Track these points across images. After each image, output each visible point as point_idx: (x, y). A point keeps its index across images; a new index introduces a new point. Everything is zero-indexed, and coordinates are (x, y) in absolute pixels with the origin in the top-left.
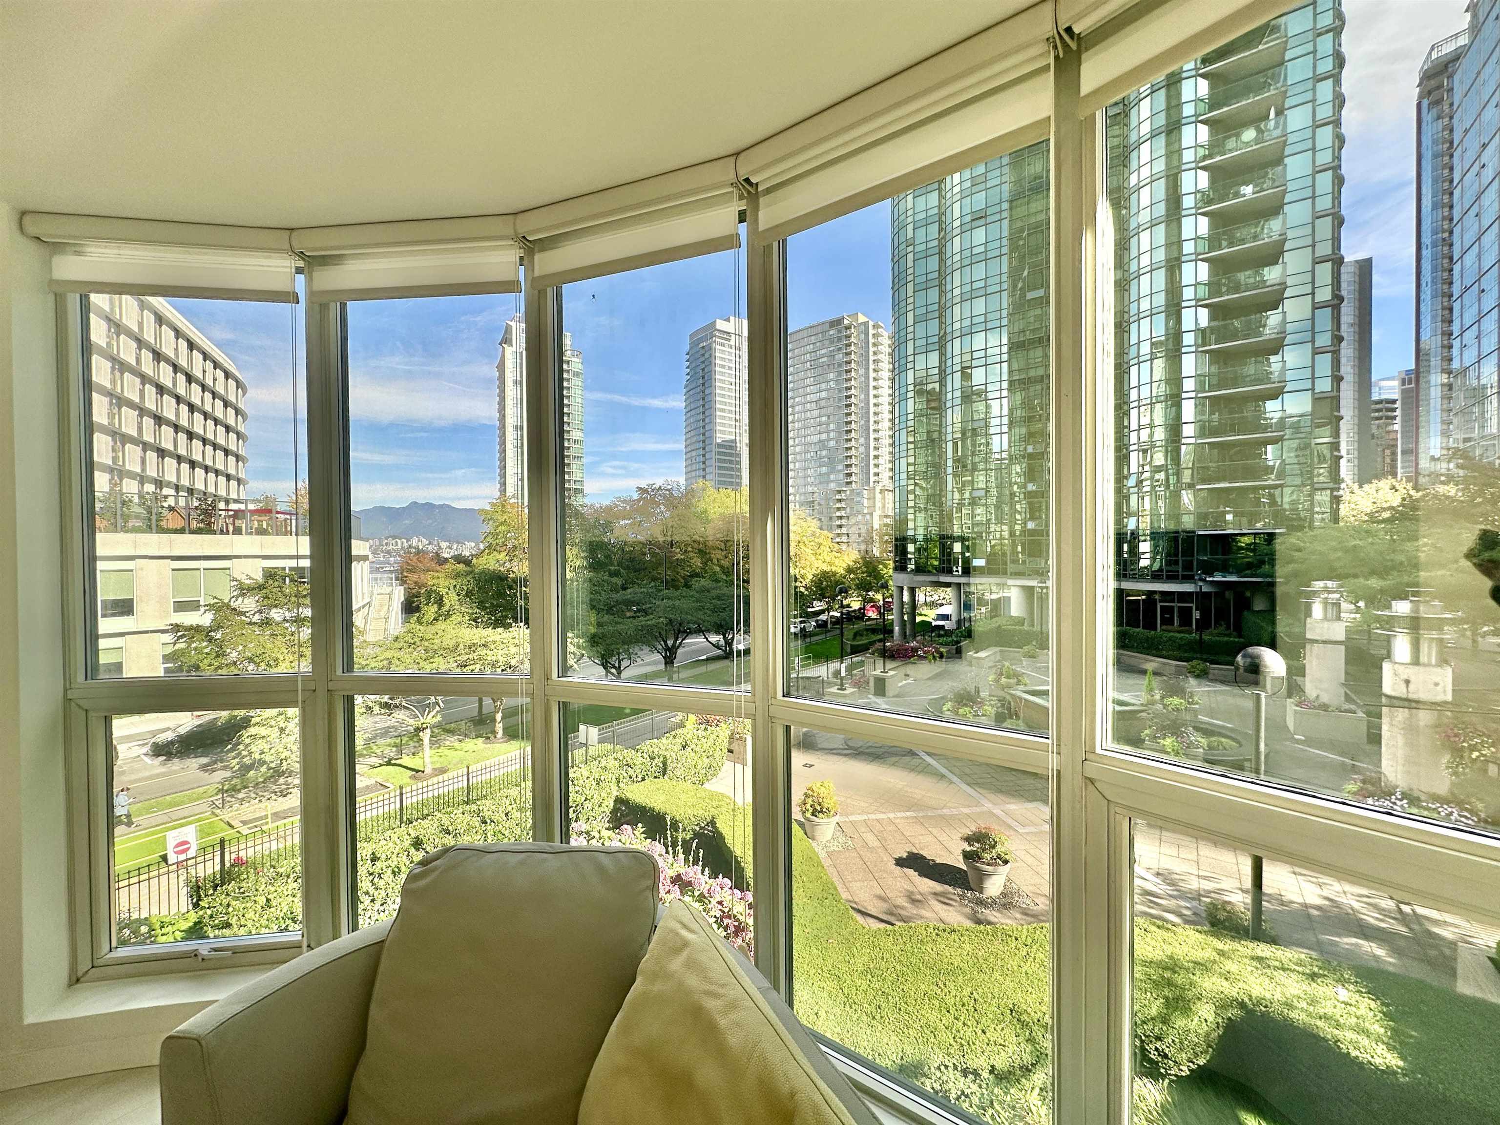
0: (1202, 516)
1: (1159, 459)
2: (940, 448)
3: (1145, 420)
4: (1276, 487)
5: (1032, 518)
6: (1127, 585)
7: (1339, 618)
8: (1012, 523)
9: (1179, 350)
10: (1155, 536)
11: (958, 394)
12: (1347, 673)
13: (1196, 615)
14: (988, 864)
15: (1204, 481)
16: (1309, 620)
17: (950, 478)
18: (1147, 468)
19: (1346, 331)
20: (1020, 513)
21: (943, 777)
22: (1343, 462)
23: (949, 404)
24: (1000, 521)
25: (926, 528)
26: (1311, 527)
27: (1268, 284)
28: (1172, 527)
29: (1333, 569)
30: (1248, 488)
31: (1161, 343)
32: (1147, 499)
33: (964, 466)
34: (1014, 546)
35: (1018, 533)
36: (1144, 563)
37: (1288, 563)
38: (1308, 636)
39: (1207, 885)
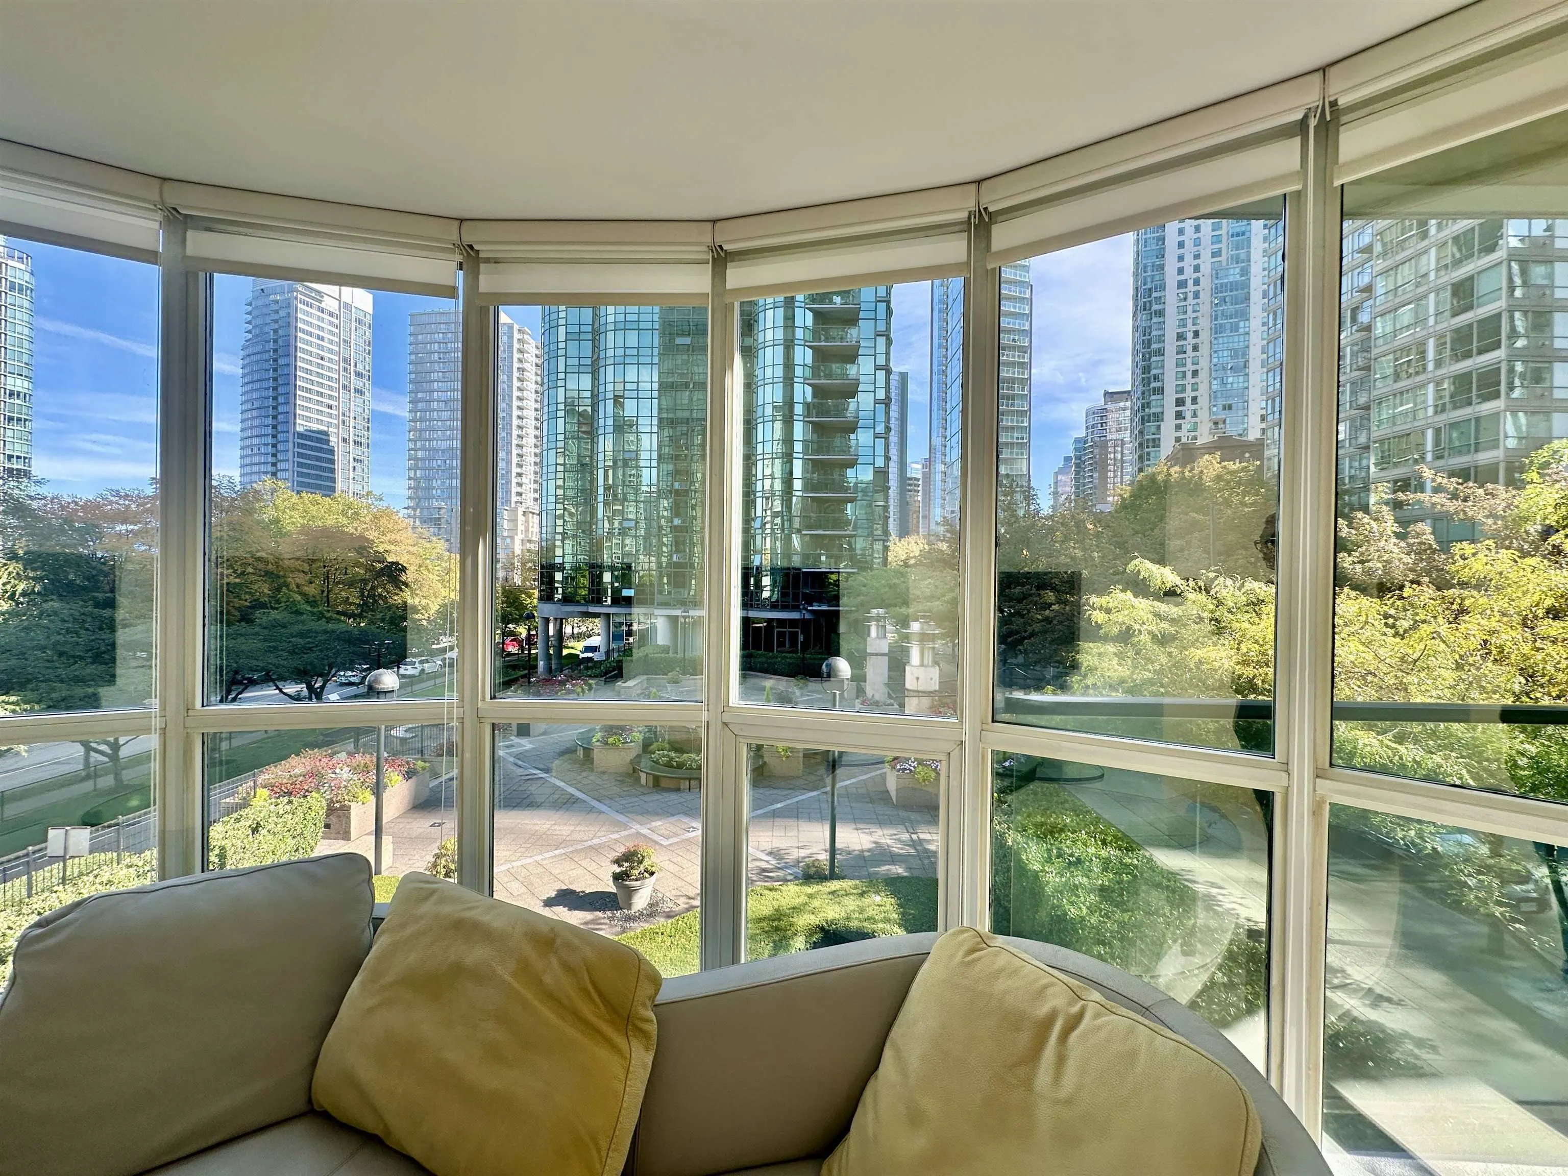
0: (805, 557)
1: (778, 506)
2: (592, 473)
3: (768, 472)
4: (851, 536)
5: (677, 551)
6: (752, 614)
7: (885, 637)
8: (659, 555)
9: (792, 417)
10: (773, 571)
11: (610, 422)
12: (889, 676)
13: (801, 638)
14: (636, 880)
15: (809, 528)
16: (868, 639)
17: (600, 507)
18: (769, 513)
19: (894, 424)
20: (666, 546)
21: (591, 810)
22: (891, 520)
23: (601, 431)
24: (648, 553)
25: (575, 555)
26: (872, 569)
27: (850, 377)
28: (786, 565)
29: (883, 601)
30: (835, 536)
31: (780, 407)
32: (768, 539)
33: (615, 495)
34: (661, 577)
35: (664, 565)
36: (766, 594)
37: (858, 596)
38: (868, 651)
39: (803, 853)
